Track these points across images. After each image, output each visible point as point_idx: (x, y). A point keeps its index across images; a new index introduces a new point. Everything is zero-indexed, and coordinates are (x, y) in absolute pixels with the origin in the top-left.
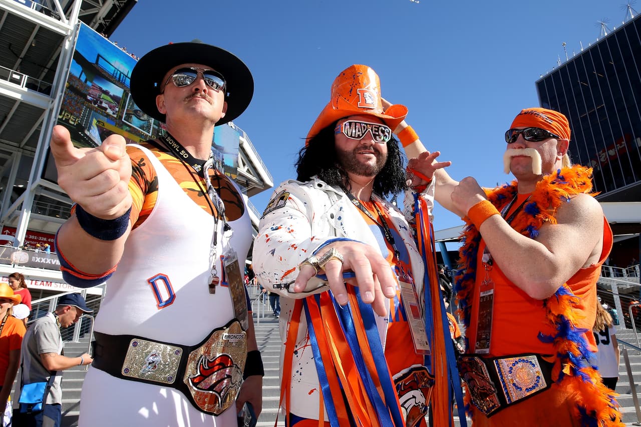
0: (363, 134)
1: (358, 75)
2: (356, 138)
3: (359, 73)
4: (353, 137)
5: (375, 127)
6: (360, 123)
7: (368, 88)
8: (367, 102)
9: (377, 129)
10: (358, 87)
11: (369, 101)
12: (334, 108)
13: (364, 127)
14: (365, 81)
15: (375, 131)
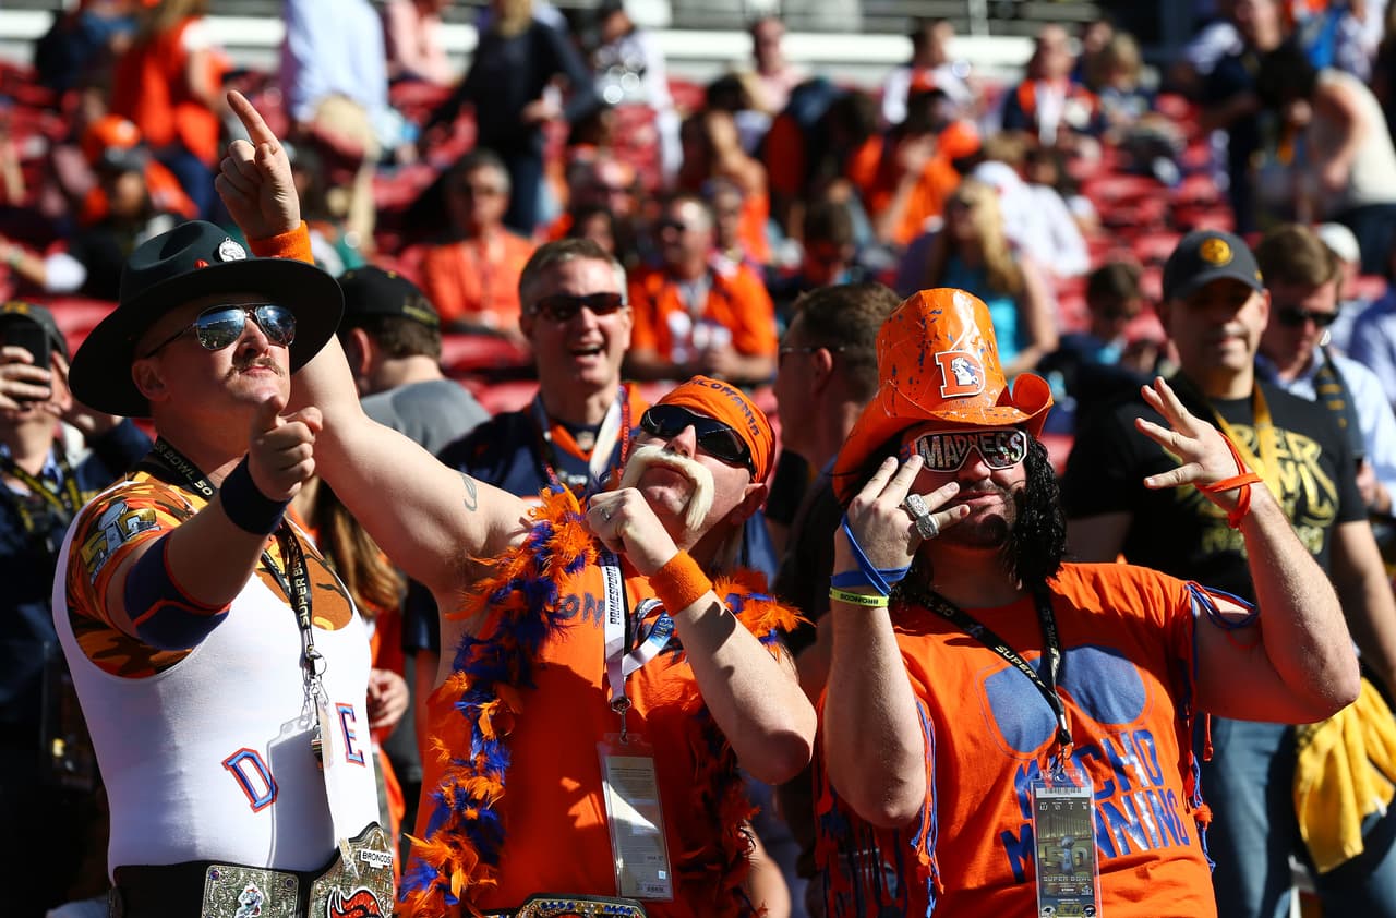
0: (961, 459)
1: (933, 317)
2: (948, 469)
3: (934, 312)
4: (941, 469)
5: (985, 438)
6: (952, 435)
7: (959, 347)
8: (960, 383)
9: (990, 442)
10: (936, 347)
11: (965, 379)
12: (888, 414)
13: (962, 443)
14: (951, 329)
15: (988, 446)
